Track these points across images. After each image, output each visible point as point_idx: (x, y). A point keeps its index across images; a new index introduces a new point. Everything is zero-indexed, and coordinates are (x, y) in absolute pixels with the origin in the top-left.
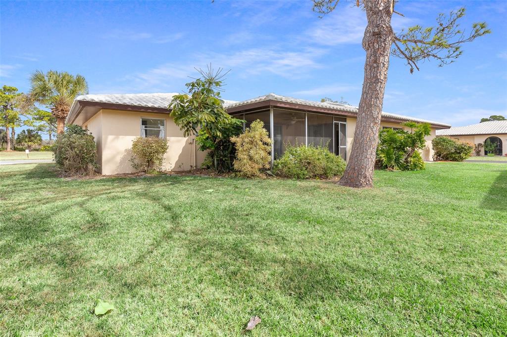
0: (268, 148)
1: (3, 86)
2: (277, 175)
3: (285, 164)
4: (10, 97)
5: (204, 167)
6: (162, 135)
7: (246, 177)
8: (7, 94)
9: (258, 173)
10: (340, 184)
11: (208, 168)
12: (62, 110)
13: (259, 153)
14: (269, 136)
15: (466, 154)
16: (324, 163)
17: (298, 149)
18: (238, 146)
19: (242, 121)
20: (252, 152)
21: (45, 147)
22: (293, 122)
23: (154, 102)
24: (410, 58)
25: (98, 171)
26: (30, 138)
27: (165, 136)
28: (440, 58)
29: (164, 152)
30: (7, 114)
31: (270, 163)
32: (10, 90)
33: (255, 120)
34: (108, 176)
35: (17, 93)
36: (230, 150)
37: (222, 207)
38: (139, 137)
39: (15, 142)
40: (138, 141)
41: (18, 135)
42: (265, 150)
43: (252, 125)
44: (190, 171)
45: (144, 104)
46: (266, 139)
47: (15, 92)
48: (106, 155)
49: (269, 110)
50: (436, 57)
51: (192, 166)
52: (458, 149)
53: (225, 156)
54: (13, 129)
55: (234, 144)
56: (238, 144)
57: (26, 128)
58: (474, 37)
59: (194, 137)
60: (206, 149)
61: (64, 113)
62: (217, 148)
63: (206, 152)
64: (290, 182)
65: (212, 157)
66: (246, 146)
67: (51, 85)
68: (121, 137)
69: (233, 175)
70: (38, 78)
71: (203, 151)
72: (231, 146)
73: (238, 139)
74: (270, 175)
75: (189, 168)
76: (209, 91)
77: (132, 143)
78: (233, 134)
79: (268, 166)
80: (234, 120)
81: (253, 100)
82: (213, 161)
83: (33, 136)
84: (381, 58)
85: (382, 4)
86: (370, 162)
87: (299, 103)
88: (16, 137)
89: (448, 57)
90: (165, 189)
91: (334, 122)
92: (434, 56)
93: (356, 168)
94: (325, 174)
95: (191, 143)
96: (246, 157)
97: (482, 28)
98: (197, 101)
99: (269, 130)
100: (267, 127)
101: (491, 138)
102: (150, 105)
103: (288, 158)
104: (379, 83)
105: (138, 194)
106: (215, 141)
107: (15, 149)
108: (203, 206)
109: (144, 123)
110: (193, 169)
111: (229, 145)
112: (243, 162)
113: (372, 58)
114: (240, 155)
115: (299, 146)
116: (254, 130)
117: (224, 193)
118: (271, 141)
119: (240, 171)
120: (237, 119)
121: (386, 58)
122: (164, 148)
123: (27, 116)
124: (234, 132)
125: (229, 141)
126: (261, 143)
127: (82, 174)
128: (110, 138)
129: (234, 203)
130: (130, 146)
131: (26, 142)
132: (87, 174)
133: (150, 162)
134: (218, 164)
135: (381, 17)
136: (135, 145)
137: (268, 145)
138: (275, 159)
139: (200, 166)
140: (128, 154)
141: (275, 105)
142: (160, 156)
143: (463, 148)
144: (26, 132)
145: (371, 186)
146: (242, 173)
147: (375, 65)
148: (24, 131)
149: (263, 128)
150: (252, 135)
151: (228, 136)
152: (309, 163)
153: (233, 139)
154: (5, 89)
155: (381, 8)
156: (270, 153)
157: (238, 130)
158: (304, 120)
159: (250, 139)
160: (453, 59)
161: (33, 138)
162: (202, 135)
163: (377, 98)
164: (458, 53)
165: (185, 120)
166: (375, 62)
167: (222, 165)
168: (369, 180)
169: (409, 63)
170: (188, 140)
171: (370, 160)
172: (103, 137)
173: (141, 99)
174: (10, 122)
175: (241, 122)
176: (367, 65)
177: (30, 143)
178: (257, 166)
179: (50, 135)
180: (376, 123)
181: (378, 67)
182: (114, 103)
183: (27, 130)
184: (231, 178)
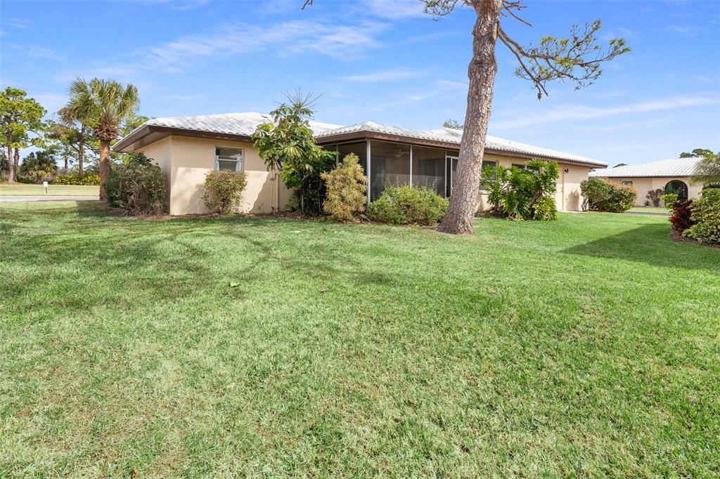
0: (363, 188)
1: (6, 88)
2: (373, 220)
3: (381, 207)
4: (15, 104)
5: (289, 209)
6: (238, 168)
7: (337, 220)
8: (11, 99)
9: (350, 217)
10: (437, 230)
11: (294, 210)
12: (108, 130)
13: (352, 193)
14: (365, 174)
15: (627, 203)
16: (425, 206)
17: (399, 189)
18: (329, 185)
19: (334, 153)
20: (344, 192)
21: (61, 178)
22: (398, 156)
23: (231, 127)
24: (537, 80)
25: (166, 210)
26: (40, 164)
27: (243, 169)
28: (576, 79)
29: (241, 189)
30: (11, 129)
31: (365, 205)
32: (16, 93)
33: (348, 153)
34: (178, 216)
35: (25, 98)
36: (319, 189)
37: (309, 244)
38: (213, 170)
39: (18, 170)
40: (211, 175)
41: (24, 160)
42: (359, 189)
43: (345, 160)
44: (272, 214)
45: (220, 130)
46: (361, 176)
47: (23, 97)
48: (175, 190)
49: (366, 142)
50: (572, 77)
51: (273, 208)
52: (617, 196)
53: (314, 196)
54: (17, 151)
55: (324, 181)
56: (329, 182)
57: (35, 149)
58: (613, 55)
59: (277, 171)
60: (291, 187)
61: (109, 135)
62: (305, 186)
63: (292, 190)
64: (384, 227)
65: (299, 197)
66: (338, 184)
67: (94, 96)
68: (193, 169)
69: (323, 218)
70: (80, 87)
71: (288, 188)
72: (321, 183)
73: (329, 176)
74: (364, 220)
75: (270, 211)
76: (297, 119)
77: (205, 177)
78: (324, 169)
79: (362, 209)
80: (325, 153)
81: (347, 130)
82: (300, 203)
83: (45, 162)
84: (483, 90)
85: (485, 29)
86: (469, 206)
87: (399, 134)
88: (20, 163)
89: (586, 78)
90: (249, 230)
91: (447, 157)
92: (569, 75)
93: (455, 212)
94: (426, 219)
95: (273, 179)
96: (337, 197)
97: (621, 45)
98: (283, 131)
99: (365, 166)
100: (362, 162)
101: (673, 182)
102: (227, 131)
103: (386, 200)
104: (481, 118)
105: (222, 233)
106: (302, 177)
107: (19, 180)
108: (291, 244)
109: (218, 152)
110: (274, 211)
111: (319, 182)
112: (333, 203)
113: (474, 89)
114: (331, 195)
115: (400, 186)
116: (347, 166)
117: (312, 234)
118: (368, 179)
119: (330, 214)
120: (329, 151)
121: (489, 89)
122: (241, 184)
123: (39, 132)
124: (325, 167)
125: (319, 178)
126: (355, 181)
127: (148, 213)
128: (181, 170)
129: (321, 242)
130: (203, 181)
131: (35, 170)
132: (154, 213)
133: (226, 202)
134: (305, 206)
135: (484, 44)
136: (208, 180)
137: (362, 184)
138: (372, 201)
139: (283, 208)
140: (200, 191)
141: (372, 137)
142: (237, 193)
143: (622, 194)
144: (36, 156)
145: (470, 233)
146: (332, 216)
147: (477, 97)
148: (32, 153)
149: (358, 163)
150: (345, 171)
151: (318, 172)
152: (408, 206)
153: (324, 175)
154: (8, 92)
155: (483, 34)
156: (365, 194)
157: (329, 165)
158: (408, 153)
159: (342, 176)
160: (592, 81)
161: (45, 165)
162: (288, 169)
163: (478, 134)
164: (596, 72)
165: (269, 152)
166: (477, 94)
167: (310, 207)
168: (467, 226)
169: (537, 86)
170: (269, 174)
171: (469, 203)
172: (173, 168)
173: (215, 123)
174: (14, 141)
175: (333, 155)
176: (469, 96)
177: (40, 172)
178: (349, 208)
179: (66, 161)
180: (477, 162)
181: (480, 99)
182: (187, 128)
183: (37, 153)
184: (320, 222)
